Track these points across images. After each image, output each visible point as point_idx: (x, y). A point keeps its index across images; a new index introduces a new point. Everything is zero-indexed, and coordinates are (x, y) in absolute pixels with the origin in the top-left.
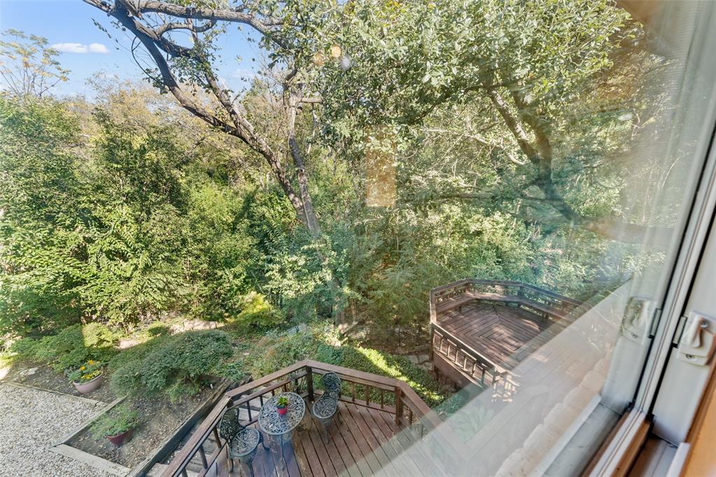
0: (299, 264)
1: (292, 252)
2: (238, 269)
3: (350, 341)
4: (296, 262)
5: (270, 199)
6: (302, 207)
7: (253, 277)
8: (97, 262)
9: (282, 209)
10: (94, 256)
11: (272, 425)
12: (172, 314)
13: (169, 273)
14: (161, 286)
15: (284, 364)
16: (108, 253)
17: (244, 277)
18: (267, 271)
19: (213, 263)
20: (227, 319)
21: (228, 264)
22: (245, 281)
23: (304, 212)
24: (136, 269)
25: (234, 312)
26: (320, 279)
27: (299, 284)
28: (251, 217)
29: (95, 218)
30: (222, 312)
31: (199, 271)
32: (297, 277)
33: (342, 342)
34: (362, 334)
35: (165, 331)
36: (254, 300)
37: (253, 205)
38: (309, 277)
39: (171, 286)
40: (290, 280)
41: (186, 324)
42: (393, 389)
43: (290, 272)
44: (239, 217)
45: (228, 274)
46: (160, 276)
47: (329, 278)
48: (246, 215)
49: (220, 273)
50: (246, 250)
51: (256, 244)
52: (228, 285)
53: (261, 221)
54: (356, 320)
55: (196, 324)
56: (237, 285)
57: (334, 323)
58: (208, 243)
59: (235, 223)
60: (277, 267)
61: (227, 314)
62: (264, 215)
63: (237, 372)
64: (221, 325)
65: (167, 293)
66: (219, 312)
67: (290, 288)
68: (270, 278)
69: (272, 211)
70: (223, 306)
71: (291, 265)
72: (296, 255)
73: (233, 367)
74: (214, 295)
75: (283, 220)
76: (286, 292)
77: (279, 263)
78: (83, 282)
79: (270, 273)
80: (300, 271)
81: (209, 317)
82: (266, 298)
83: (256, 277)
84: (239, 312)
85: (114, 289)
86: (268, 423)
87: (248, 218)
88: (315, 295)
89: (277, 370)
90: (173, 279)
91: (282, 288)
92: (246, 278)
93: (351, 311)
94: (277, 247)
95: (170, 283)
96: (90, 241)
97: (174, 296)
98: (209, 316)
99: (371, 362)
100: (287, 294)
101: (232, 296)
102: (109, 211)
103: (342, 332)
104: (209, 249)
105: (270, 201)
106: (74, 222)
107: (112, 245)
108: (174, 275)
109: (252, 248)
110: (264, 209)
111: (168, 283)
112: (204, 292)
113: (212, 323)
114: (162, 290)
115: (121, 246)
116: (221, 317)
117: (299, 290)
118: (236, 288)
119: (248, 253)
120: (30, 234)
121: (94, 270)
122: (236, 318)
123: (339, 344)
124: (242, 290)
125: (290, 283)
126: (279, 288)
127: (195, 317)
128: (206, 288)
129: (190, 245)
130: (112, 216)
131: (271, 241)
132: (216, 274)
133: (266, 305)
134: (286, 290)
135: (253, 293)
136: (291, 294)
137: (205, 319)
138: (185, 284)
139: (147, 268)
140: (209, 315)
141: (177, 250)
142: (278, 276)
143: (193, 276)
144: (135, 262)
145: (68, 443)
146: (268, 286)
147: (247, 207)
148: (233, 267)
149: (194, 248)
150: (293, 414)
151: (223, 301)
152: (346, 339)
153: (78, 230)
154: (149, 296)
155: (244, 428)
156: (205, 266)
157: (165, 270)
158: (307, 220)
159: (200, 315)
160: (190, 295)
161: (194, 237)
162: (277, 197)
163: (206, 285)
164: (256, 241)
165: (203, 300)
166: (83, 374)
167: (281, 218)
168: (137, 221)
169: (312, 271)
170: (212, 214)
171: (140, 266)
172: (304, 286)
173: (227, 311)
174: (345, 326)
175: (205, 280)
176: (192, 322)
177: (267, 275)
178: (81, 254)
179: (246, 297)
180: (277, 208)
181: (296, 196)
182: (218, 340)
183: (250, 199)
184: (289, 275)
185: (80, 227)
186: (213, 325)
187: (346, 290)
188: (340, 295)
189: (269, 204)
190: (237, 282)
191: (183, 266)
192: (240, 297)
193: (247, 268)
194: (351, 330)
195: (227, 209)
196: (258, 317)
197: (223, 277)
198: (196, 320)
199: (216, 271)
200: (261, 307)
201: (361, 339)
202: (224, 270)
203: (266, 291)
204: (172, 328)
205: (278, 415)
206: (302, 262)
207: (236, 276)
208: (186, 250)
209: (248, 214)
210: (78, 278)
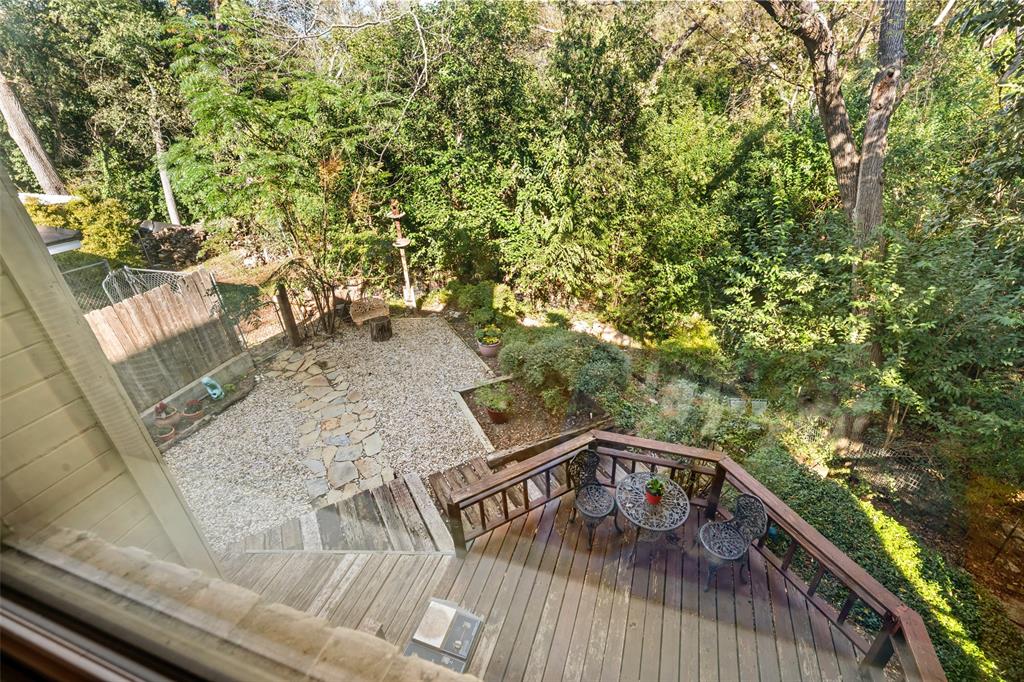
0: (798, 289)
1: (792, 262)
2: (686, 268)
3: (853, 480)
4: (794, 283)
5: (795, 144)
6: (856, 167)
7: (706, 288)
8: (522, 213)
9: (813, 169)
10: (521, 204)
11: (631, 505)
12: (586, 306)
13: (590, 247)
14: (576, 263)
15: (685, 439)
16: (535, 203)
17: (690, 284)
18: (731, 285)
19: (652, 248)
20: (647, 341)
21: (674, 255)
22: (690, 291)
23: (855, 179)
24: (555, 232)
25: (661, 334)
26: (834, 333)
27: (783, 329)
28: (743, 179)
29: (531, 155)
30: (644, 329)
31: (629, 256)
32: (787, 314)
33: (833, 472)
34: (892, 483)
35: (564, 323)
36: (696, 328)
37: (757, 154)
38: (812, 323)
39: (588, 266)
40: (767, 315)
41: (596, 326)
42: (882, 612)
43: (773, 300)
44: (721, 175)
45: (667, 271)
46: (579, 249)
47: (855, 337)
48: (736, 173)
49: (657, 267)
50: (709, 239)
51: (731, 233)
52: (664, 290)
53: (759, 188)
54: (890, 449)
55: (607, 330)
56: (676, 295)
57: (831, 431)
58: (655, 215)
59: (711, 187)
60: (751, 283)
61: (650, 333)
62: (768, 178)
63: (630, 417)
64: (638, 345)
65: (582, 275)
66: (640, 325)
67: (764, 328)
68: (731, 300)
69: (789, 171)
70: (649, 320)
71: (780, 287)
72: (800, 270)
73: (629, 408)
74: (640, 298)
75: (807, 193)
76: (752, 334)
77: (757, 275)
78: (505, 235)
79: (735, 290)
80: (797, 303)
81: (626, 327)
82: (716, 332)
83: (711, 290)
84: (666, 337)
85: (530, 251)
86: (627, 498)
87: (738, 180)
88: (812, 360)
89: (671, 441)
90: (592, 257)
91: (748, 324)
92: (695, 286)
93: (885, 425)
94: (763, 244)
95: (588, 262)
96: (521, 183)
97: (591, 282)
98: (624, 327)
99: (878, 541)
100: (754, 339)
101: (664, 308)
102: (546, 145)
103: (843, 454)
104: (653, 224)
105: (794, 150)
106: (511, 157)
107: (540, 194)
108: (596, 253)
109: (721, 238)
110: (774, 165)
111: (585, 261)
112: (627, 289)
113: (626, 337)
114: (578, 269)
115: (548, 197)
116: (640, 334)
117: (780, 339)
118: (674, 298)
119: (713, 245)
120: (476, 167)
121: (518, 223)
122: (659, 343)
123: (823, 472)
124: (681, 305)
125: (767, 319)
126: (744, 322)
127: (608, 321)
128: (632, 284)
129: (627, 213)
130: (547, 154)
131: (759, 231)
132: (652, 267)
133: (712, 343)
134: (754, 330)
135: (696, 316)
136: (761, 340)
137: (619, 328)
138: (606, 270)
139: (567, 235)
140: (627, 325)
141: (609, 216)
142: (747, 300)
143: (621, 261)
144: (557, 222)
145: (462, 394)
146: (724, 312)
147: (742, 157)
148: (680, 263)
149: (632, 217)
150: (666, 513)
151: (650, 311)
152: (844, 471)
153: (513, 168)
154: (561, 272)
155: (599, 485)
156: (639, 250)
157: (586, 242)
158: (854, 200)
159: (615, 321)
160: (609, 286)
161: (635, 200)
162: (810, 142)
163: (633, 279)
164: (733, 226)
165: (624, 300)
166: (485, 336)
167: (803, 189)
168: (572, 163)
169: (821, 310)
170: (679, 166)
171: (560, 230)
172: (793, 336)
173: (652, 329)
174: (857, 447)
175: (634, 271)
176: (603, 325)
177: (728, 292)
178: (511, 200)
179: (685, 318)
180: (802, 165)
181: (849, 139)
182: (614, 360)
183: (753, 142)
184: (770, 305)
185: (516, 165)
186: (627, 341)
187: (890, 378)
188: (871, 382)
189: (789, 155)
190: (678, 288)
191: (611, 242)
192: (676, 314)
193: (701, 272)
194: (869, 462)
195: (705, 159)
196: (691, 356)
197: (660, 274)
198: (608, 325)
199: (653, 262)
200: (701, 342)
201: (885, 490)
202: (664, 263)
203: (718, 321)
204: (571, 322)
205: (644, 498)
206: (805, 287)
207: (679, 280)
208: (620, 218)
209: (741, 172)
210: (502, 228)
